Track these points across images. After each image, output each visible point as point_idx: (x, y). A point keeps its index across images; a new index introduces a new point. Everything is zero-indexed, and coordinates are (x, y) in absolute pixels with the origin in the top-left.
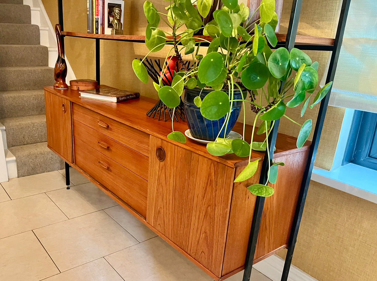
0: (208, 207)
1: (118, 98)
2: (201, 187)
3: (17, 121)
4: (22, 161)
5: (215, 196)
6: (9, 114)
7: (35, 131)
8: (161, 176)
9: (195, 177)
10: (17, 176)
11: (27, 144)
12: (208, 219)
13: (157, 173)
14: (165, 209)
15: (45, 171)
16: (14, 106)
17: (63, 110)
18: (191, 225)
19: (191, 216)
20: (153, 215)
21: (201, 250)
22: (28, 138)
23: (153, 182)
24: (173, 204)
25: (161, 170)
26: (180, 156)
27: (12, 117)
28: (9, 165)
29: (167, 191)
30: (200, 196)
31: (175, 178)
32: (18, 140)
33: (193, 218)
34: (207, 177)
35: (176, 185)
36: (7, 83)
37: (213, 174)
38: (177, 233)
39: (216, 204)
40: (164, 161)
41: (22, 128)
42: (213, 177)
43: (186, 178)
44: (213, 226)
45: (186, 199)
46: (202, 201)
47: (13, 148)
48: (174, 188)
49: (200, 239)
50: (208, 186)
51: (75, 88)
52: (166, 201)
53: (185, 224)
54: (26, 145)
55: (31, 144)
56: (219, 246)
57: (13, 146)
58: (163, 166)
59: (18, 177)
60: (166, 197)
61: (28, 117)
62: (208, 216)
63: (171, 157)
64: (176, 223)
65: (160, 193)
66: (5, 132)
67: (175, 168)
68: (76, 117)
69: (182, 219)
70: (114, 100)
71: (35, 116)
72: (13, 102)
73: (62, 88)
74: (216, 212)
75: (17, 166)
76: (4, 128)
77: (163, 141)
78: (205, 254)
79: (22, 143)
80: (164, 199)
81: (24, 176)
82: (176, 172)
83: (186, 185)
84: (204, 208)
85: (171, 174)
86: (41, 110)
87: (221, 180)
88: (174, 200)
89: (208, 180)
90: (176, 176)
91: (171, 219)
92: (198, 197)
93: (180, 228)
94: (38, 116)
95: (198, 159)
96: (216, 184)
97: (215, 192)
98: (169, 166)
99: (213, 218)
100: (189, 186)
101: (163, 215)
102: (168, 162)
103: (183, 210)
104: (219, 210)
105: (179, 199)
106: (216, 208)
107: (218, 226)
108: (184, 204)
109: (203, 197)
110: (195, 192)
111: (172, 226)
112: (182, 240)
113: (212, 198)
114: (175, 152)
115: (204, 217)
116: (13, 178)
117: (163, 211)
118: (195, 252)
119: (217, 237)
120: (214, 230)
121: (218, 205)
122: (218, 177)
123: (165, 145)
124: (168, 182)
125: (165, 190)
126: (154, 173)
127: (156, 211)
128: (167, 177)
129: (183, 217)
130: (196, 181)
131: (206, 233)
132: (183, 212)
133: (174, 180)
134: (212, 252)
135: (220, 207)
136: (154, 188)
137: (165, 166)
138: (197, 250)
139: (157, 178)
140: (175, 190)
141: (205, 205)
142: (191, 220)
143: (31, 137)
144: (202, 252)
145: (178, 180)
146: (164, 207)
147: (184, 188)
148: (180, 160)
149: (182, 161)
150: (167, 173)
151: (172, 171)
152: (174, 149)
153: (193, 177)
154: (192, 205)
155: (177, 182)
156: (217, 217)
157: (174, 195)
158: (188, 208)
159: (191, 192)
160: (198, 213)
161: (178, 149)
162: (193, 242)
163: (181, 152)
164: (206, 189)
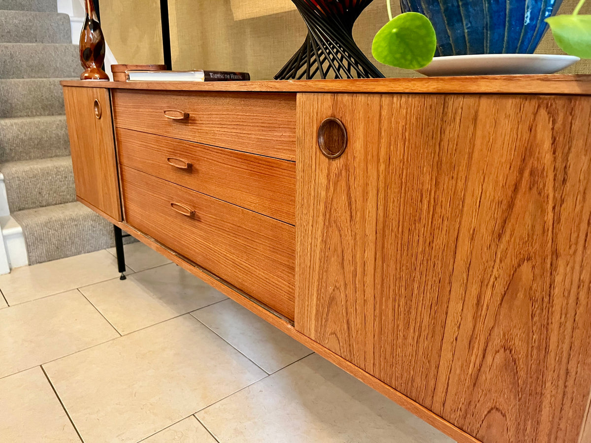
0: (519, 266)
2: (486, 203)
4: (35, 235)
5: (557, 220)
6: (13, 155)
7: (61, 181)
8: (335, 200)
9: (462, 175)
10: (27, 263)
11: (48, 205)
12: (517, 303)
13: (323, 194)
14: (350, 291)
15: (81, 251)
16: (22, 141)
17: (97, 113)
18: (444, 327)
19: (445, 299)
20: (314, 312)
21: (489, 405)
22: (49, 194)
23: (311, 223)
24: (378, 275)
25: (335, 184)
26: (402, 123)
27: (19, 160)
28: (9, 243)
29: (355, 239)
30: (485, 234)
31: (381, 195)
32: (30, 199)
33: (455, 307)
35: (386, 216)
36: (10, 104)
37: (547, 145)
38: (392, 353)
39: (562, 247)
40: (343, 156)
41: (35, 176)
42: (548, 158)
43: (427, 186)
44: (546, 327)
45: (423, 252)
46: (493, 247)
47: (19, 212)
48: (380, 226)
49: (485, 368)
50: (520, 195)
51: (121, 78)
52: (352, 268)
53: (420, 327)
54: (45, 206)
55: (56, 204)
56: (569, 390)
57: (20, 210)
58: (341, 171)
59: (30, 265)
60: (354, 257)
62: (521, 295)
63: (366, 136)
64: (390, 326)
65: (332, 248)
66: (3, 185)
67: (382, 167)
68: (123, 122)
69: (409, 312)
72: (19, 133)
73: (95, 80)
74: (558, 279)
75: (26, 243)
76: (2, 177)
77: (339, 97)
78: (504, 416)
79: (38, 204)
80: (346, 263)
81: (41, 263)
82: (385, 179)
83: (425, 207)
84: (500, 272)
85: (370, 188)
88: (379, 262)
89: (521, 172)
90: (386, 187)
91: (370, 319)
92: (472, 239)
93: (405, 338)
95: (473, 112)
96: (560, 177)
97: (554, 208)
98: (362, 165)
99: (546, 300)
100: (438, 210)
101: (344, 307)
102: (357, 154)
103: (416, 286)
104: (577, 267)
105: (399, 256)
106: (561, 263)
107: (569, 325)
108: (418, 269)
109: (496, 235)
110: (463, 223)
111: (374, 336)
112: (412, 372)
113: (538, 229)
114: (380, 115)
115: (499, 299)
116: (21, 267)
117: (343, 295)
118: (463, 410)
119: (564, 360)
120: (548, 338)
121: (571, 252)
122: (573, 149)
123: (345, 106)
124: (358, 214)
125: (350, 238)
126: (312, 198)
127: (322, 300)
128: (353, 200)
129: (413, 307)
130: (466, 189)
131: (508, 351)
132: (416, 292)
133: (379, 203)
134: (539, 409)
135: (578, 258)
136: (315, 238)
137: (346, 169)
138: (473, 403)
139: (321, 208)
140: (381, 232)
141: (508, 260)
142: (447, 313)
143: (55, 192)
144: (492, 409)
145: (394, 201)
146: (346, 285)
147: (417, 218)
148: (400, 137)
149: (407, 137)
150: (353, 187)
151: (371, 178)
152: (379, 107)
153: (453, 178)
154: (451, 267)
155: (390, 207)
156: (566, 294)
157: (381, 246)
158: (434, 278)
159: (445, 229)
160: (474, 290)
161: (393, 103)
162: (454, 380)
163: (405, 111)
164: (511, 205)
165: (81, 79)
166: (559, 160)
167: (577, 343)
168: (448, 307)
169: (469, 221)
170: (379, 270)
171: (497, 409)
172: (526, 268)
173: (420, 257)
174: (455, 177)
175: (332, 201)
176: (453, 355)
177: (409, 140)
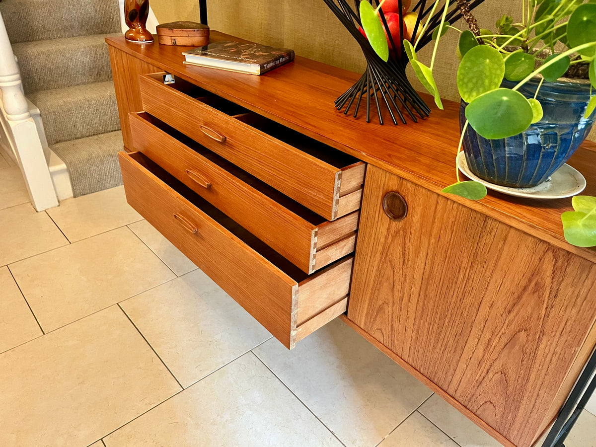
0: (519, 332)
1: (262, 67)
2: (504, 290)
3: (58, 96)
4: (79, 171)
5: (547, 315)
6: (42, 84)
7: (94, 114)
8: (392, 247)
9: (491, 268)
10: (72, 195)
11: (82, 137)
12: (514, 351)
13: (382, 240)
14: (397, 308)
15: (119, 183)
16: (50, 69)
18: (463, 349)
19: (467, 334)
20: (365, 312)
21: (486, 399)
22: (83, 126)
23: (369, 255)
24: (420, 305)
25: (394, 237)
26: (452, 219)
27: (48, 88)
28: (55, 178)
29: (405, 278)
30: (500, 306)
31: (429, 258)
32: (65, 131)
33: (472, 341)
34: (528, 275)
35: (431, 271)
36: (31, 27)
37: (549, 272)
38: (423, 354)
39: (547, 330)
40: (402, 222)
41: (69, 110)
42: (548, 280)
43: (464, 265)
44: (530, 369)
45: (456, 303)
46: (504, 315)
47: (57, 146)
48: (426, 277)
49: (487, 379)
50: (526, 294)
51: (168, 41)
52: (400, 295)
53: (446, 345)
54: (80, 138)
55: (90, 136)
56: (537, 404)
57: (57, 142)
58: (399, 230)
59: (75, 197)
60: (402, 288)
61: (76, 87)
62: (517, 347)
63: (423, 216)
64: (425, 338)
65: (385, 277)
66: (40, 119)
67: (433, 241)
69: (440, 334)
70: (254, 69)
71: (90, 85)
72: (47, 62)
73: (142, 41)
74: (542, 346)
75: (71, 179)
76: (38, 111)
77: (405, 182)
78: (495, 407)
79: (73, 136)
80: (395, 290)
81: (85, 195)
82: (434, 249)
83: (461, 277)
84: (506, 331)
85: (421, 251)
86: (99, 74)
87: (570, 290)
88: (422, 298)
89: (530, 281)
90: (434, 255)
91: (410, 330)
92: (491, 307)
93: (434, 348)
94: (93, 85)
95: (504, 234)
96: (554, 293)
97: (546, 308)
98: (417, 233)
99: (532, 355)
100: (470, 281)
101: (390, 316)
102: (414, 225)
103: (447, 320)
104: (554, 344)
105: (437, 299)
106: (545, 339)
107: (544, 372)
108: (450, 311)
109: (507, 310)
110: (486, 295)
111: (411, 340)
112: (436, 368)
113: (535, 316)
114: (436, 208)
115: (503, 345)
116: (67, 199)
117: (390, 309)
118: (469, 397)
119: (537, 389)
120: (529, 375)
121: (552, 335)
122: (564, 281)
123: (409, 189)
124: (410, 263)
125: (401, 275)
126: (372, 239)
127: (372, 307)
128: (407, 252)
129: (443, 332)
130: (491, 277)
131: (503, 375)
132: (446, 323)
133: (427, 262)
134: (517, 408)
135: (556, 339)
136: (372, 266)
137: (403, 230)
138: (475, 395)
139: (380, 248)
140: (426, 280)
141: (512, 327)
142: (466, 342)
143: (88, 124)
144: (488, 402)
145: (438, 265)
146: (393, 303)
147: (454, 282)
148: (449, 227)
149: (455, 230)
150: (408, 245)
151: (423, 244)
152: (435, 202)
153: (484, 267)
154: (473, 318)
155: (435, 267)
156: (545, 356)
157: (425, 289)
158: (461, 320)
159: (473, 294)
160: (487, 335)
161: (447, 204)
162: (465, 380)
163: (455, 213)
164: (520, 297)
165: (126, 38)
166: (555, 283)
167: (546, 383)
168: (468, 339)
169: (489, 296)
170: (421, 303)
171: (491, 402)
172: (523, 334)
173: (452, 305)
174: (485, 267)
175: (389, 247)
176: (467, 367)
177: (456, 232)
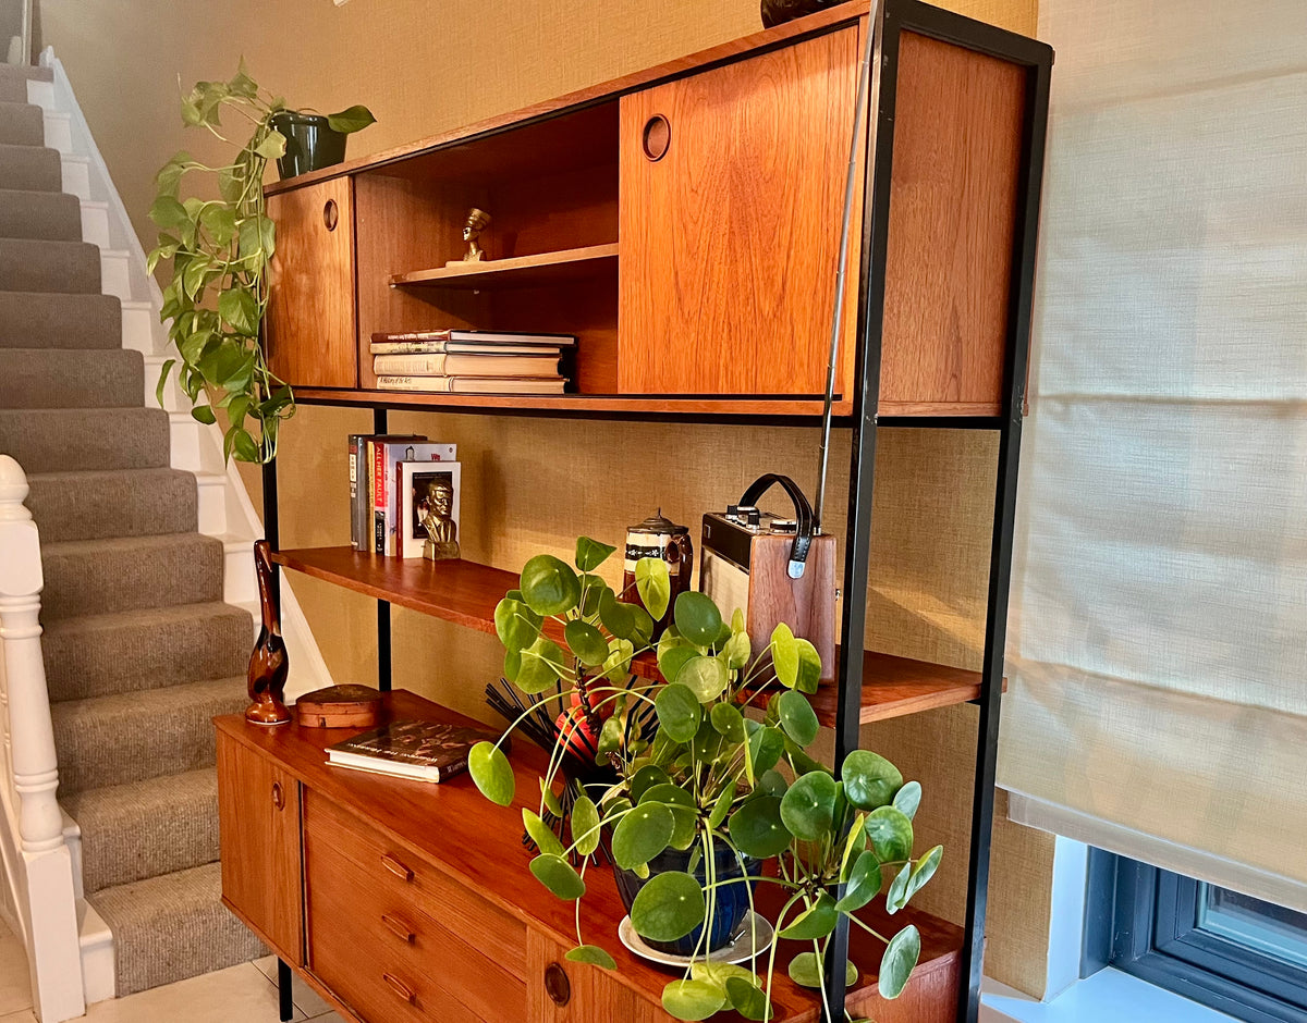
1: (442, 771)
3: (118, 801)
4: (135, 944)
6: (91, 777)
7: (178, 832)
10: (113, 992)
11: (151, 876)
15: (208, 968)
16: (110, 753)
17: (277, 800)
22: (155, 855)
26: (608, 1000)
27: (101, 785)
28: (88, 958)
32: (121, 866)
36: (87, 674)
41: (134, 826)
47: (101, 895)
51: (312, 721)
54: (146, 878)
55: (164, 873)
57: (102, 888)
58: (565, 1019)
59: (117, 997)
61: (154, 781)
63: (583, 997)
66: (77, 845)
68: (313, 827)
70: (431, 775)
71: (182, 777)
72: (107, 739)
73: (271, 720)
75: (117, 958)
76: (77, 830)
77: (563, 951)
79: (134, 874)
81: (137, 992)
86: (199, 754)
94: (187, 775)
102: (578, 1009)
114: (593, 982)
116: (101, 1002)
137: (569, 1019)
143: (165, 851)
148: (608, 1010)
149: (612, 1012)
152: (592, 977)
165: (247, 717)
